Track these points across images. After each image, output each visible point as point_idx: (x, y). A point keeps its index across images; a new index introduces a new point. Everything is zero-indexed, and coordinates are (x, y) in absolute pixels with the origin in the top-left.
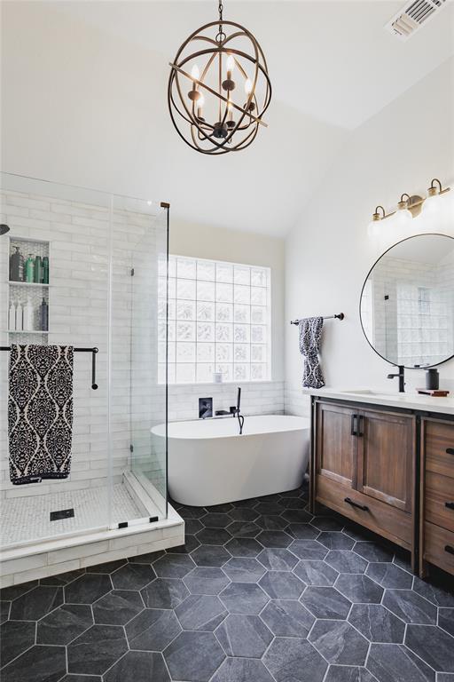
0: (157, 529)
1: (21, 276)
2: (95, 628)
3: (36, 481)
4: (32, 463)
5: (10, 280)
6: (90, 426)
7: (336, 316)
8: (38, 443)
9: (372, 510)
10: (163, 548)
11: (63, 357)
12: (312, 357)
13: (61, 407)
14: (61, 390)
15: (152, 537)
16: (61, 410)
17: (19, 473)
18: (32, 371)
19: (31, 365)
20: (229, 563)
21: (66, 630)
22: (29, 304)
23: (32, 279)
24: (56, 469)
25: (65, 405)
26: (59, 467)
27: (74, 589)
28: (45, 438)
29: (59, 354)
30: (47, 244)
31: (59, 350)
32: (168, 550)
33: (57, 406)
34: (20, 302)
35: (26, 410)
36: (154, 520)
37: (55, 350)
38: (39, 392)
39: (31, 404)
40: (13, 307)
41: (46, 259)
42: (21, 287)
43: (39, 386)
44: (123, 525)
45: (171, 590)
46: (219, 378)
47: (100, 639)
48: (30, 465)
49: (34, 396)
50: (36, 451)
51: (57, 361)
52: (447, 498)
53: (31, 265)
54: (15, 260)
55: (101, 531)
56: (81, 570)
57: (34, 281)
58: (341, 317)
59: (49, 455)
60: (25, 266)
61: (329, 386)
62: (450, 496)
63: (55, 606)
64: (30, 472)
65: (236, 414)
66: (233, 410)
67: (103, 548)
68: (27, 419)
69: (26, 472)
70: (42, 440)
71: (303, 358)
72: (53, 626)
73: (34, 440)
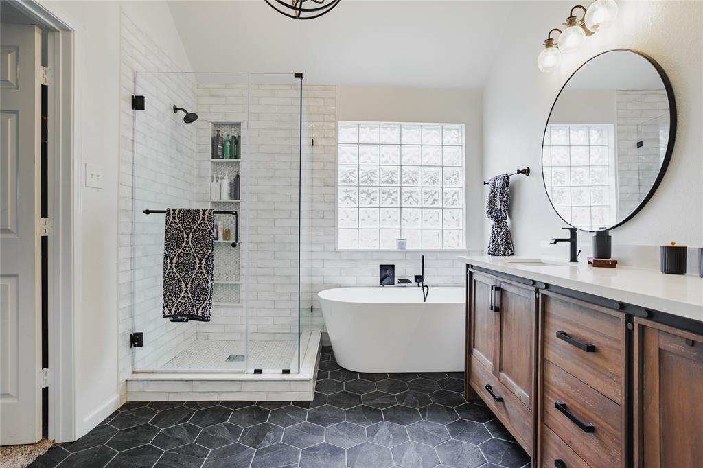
0: (284, 380)
1: (220, 154)
2: (191, 446)
3: (182, 321)
4: (178, 305)
5: (213, 158)
6: (274, 284)
7: (519, 172)
8: (184, 289)
9: (506, 403)
10: (291, 400)
11: (203, 218)
12: (499, 220)
13: (201, 260)
14: (202, 246)
15: (280, 386)
16: (200, 263)
17: (167, 312)
18: (180, 230)
19: (179, 225)
20: (337, 426)
21: (174, 440)
22: (226, 177)
23: (229, 155)
24: (195, 312)
25: (205, 259)
26: (197, 310)
27: (201, 414)
28: (189, 286)
29: (201, 216)
30: (238, 125)
31: (201, 213)
32: (294, 403)
33: (197, 259)
34: (220, 176)
35: (174, 261)
36: (286, 372)
37: (198, 213)
38: (185, 247)
39: (178, 256)
40: (215, 180)
41: (239, 137)
42: (222, 163)
43: (185, 242)
44: (258, 372)
45: (268, 434)
46: (402, 244)
47: (188, 454)
48: (177, 306)
49: (181, 250)
50: (182, 295)
51: (199, 222)
52: (562, 397)
53: (228, 144)
54: (216, 141)
55: (239, 373)
56: (217, 402)
57: (230, 158)
58: (527, 172)
59: (192, 300)
60: (223, 145)
61: (517, 255)
62: (563, 396)
63: (180, 422)
64: (176, 311)
65: (421, 284)
66: (419, 279)
67: (235, 387)
68: (174, 269)
69: (173, 311)
70: (186, 287)
71: (490, 223)
72: (168, 435)
73: (180, 286)
